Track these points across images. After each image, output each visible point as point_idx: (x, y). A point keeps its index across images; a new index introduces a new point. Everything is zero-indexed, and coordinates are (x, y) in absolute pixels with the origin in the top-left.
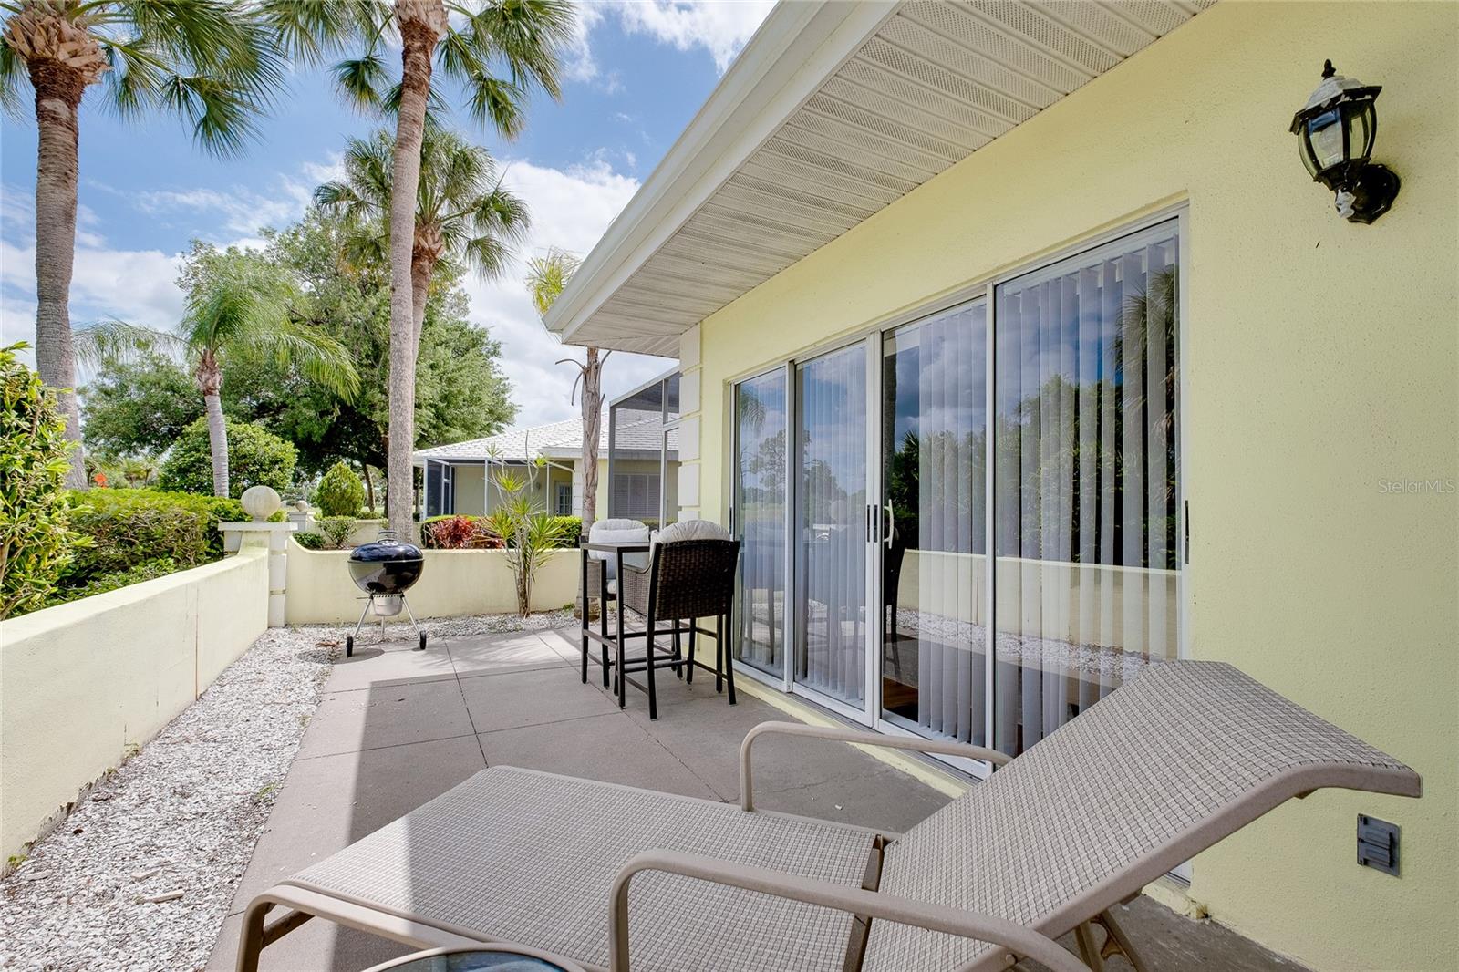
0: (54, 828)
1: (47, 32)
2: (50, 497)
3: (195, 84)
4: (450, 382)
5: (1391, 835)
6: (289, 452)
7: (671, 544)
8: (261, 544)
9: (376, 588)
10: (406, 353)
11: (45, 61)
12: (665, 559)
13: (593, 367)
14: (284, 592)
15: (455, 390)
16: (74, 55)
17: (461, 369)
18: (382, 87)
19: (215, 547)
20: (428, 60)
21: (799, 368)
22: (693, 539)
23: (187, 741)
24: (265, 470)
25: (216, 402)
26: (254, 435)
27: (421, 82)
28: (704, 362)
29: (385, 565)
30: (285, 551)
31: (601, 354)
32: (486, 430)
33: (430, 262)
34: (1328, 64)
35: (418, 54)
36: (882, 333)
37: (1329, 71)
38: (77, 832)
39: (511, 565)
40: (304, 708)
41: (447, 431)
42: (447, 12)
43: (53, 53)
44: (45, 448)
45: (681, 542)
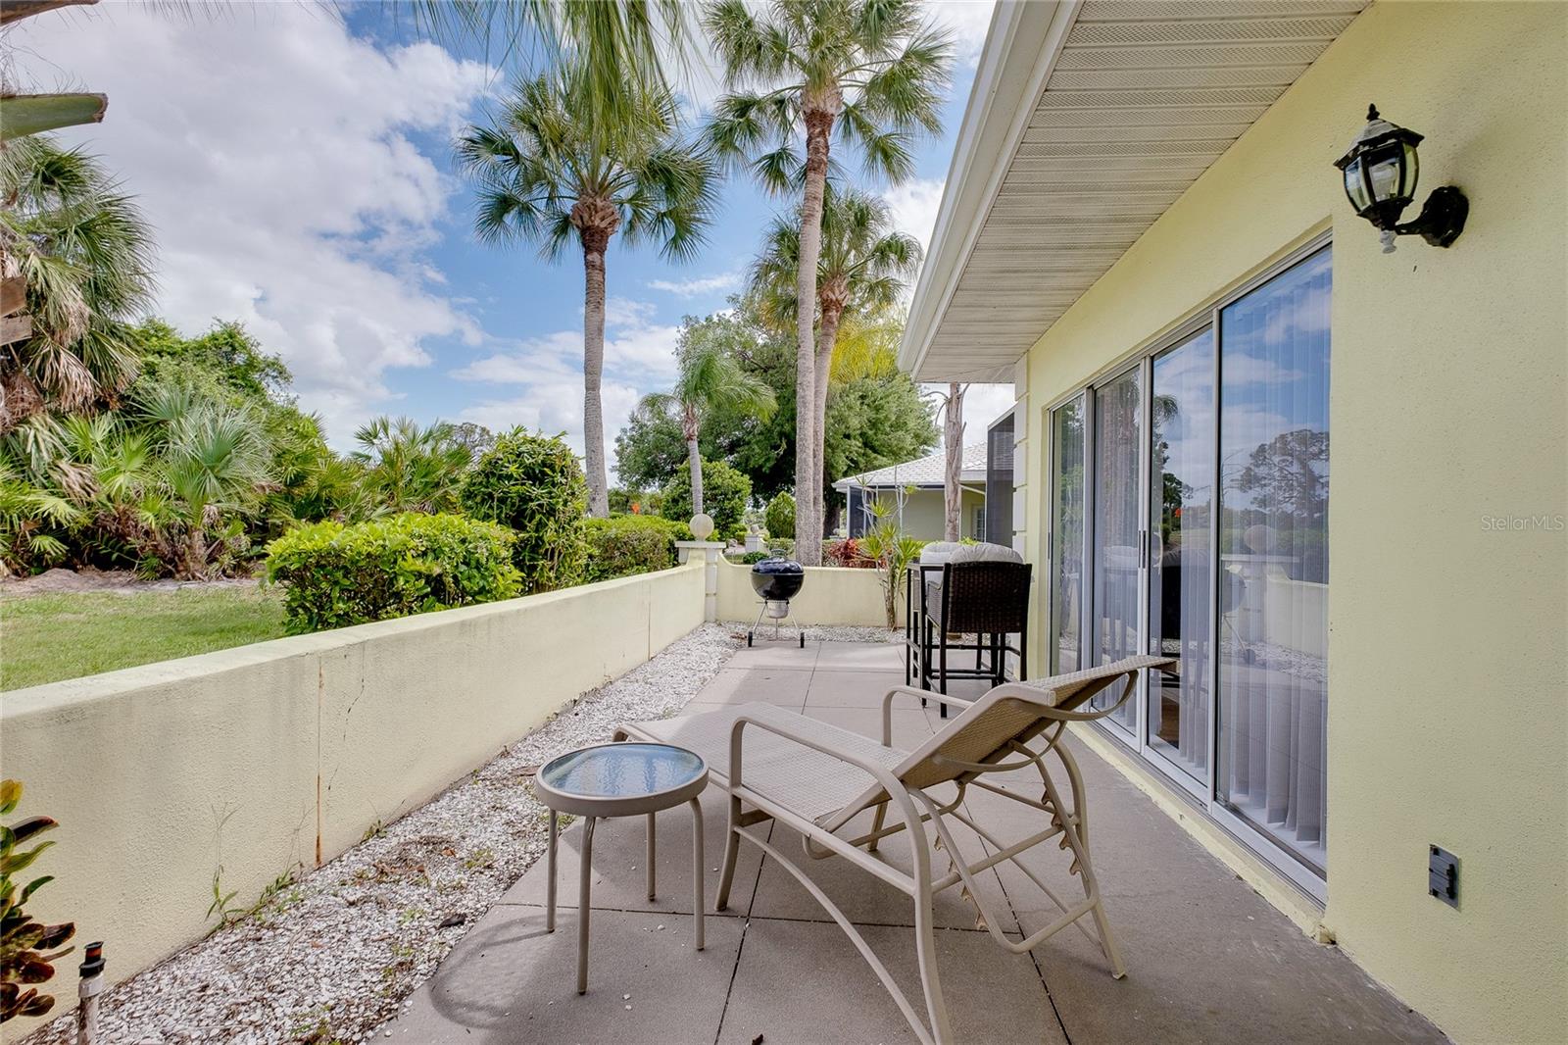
0: (566, 710)
1: (589, 208)
2: (576, 524)
3: (669, 213)
4: (878, 409)
5: (1452, 866)
6: (745, 482)
7: (959, 564)
8: (700, 558)
9: (770, 595)
11: (589, 228)
12: (954, 577)
13: (955, 398)
14: (715, 594)
15: (881, 416)
16: (603, 219)
17: (887, 396)
18: (791, 172)
19: (673, 556)
20: (826, 141)
21: (1099, 394)
22: (981, 560)
23: (637, 681)
24: (728, 499)
25: (694, 445)
26: (722, 471)
27: (821, 162)
28: (1031, 390)
29: (775, 577)
30: (716, 564)
31: (963, 386)
32: (913, 454)
33: (837, 311)
34: (1372, 108)
35: (818, 139)
36: (1152, 358)
37: (1373, 114)
38: (577, 714)
39: (881, 582)
40: (707, 675)
41: (875, 458)
42: (841, 93)
43: (592, 222)
44: (573, 494)
45: (969, 563)
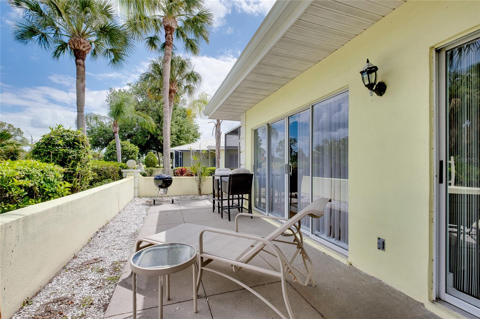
0: (95, 236)
1: (78, 42)
2: (88, 164)
3: (112, 50)
4: (181, 126)
5: (383, 242)
6: (137, 149)
7: (234, 175)
8: (132, 175)
9: (161, 187)
10: (168, 121)
11: (77, 50)
12: (232, 179)
13: (218, 124)
14: (138, 188)
15: (182, 129)
16: (84, 47)
17: (184, 123)
18: (159, 45)
19: (121, 176)
20: (172, 37)
21: (270, 125)
22: (240, 173)
23: (118, 221)
24: (130, 154)
25: (117, 135)
26: (127, 144)
27: (170, 43)
28: (247, 123)
29: (163, 181)
30: (138, 177)
31: (221, 121)
32: (192, 141)
33: (174, 94)
34: (368, 60)
35: (169, 35)
36: (289, 117)
37: (368, 62)
38: (99, 237)
39: (196, 181)
40: (144, 216)
41: (180, 141)
42: (177, 22)
43: (79, 47)
44: (87, 152)
45: (236, 174)
